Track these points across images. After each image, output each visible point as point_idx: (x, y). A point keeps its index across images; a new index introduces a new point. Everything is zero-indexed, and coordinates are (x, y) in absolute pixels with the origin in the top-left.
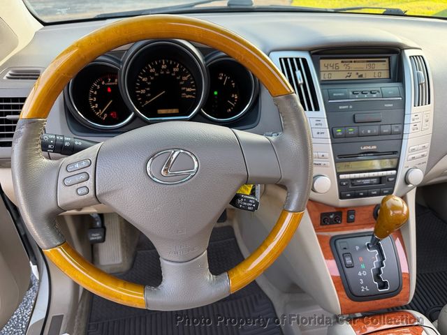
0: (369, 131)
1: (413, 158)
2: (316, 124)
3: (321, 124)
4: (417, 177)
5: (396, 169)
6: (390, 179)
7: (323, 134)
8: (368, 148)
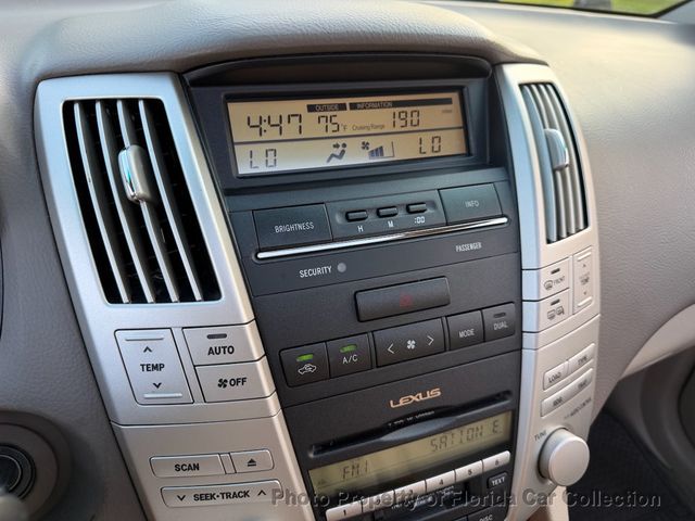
0: (411, 345)
1: (557, 402)
2: (211, 351)
3: (230, 350)
5: (510, 444)
6: (495, 481)
7: (240, 384)
8: (414, 398)
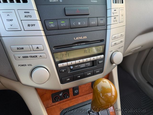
0: (79, 23)
1: (115, 44)
3: (30, 16)
4: (118, 58)
5: (104, 53)
6: (100, 62)
7: (33, 26)
8: (80, 38)
